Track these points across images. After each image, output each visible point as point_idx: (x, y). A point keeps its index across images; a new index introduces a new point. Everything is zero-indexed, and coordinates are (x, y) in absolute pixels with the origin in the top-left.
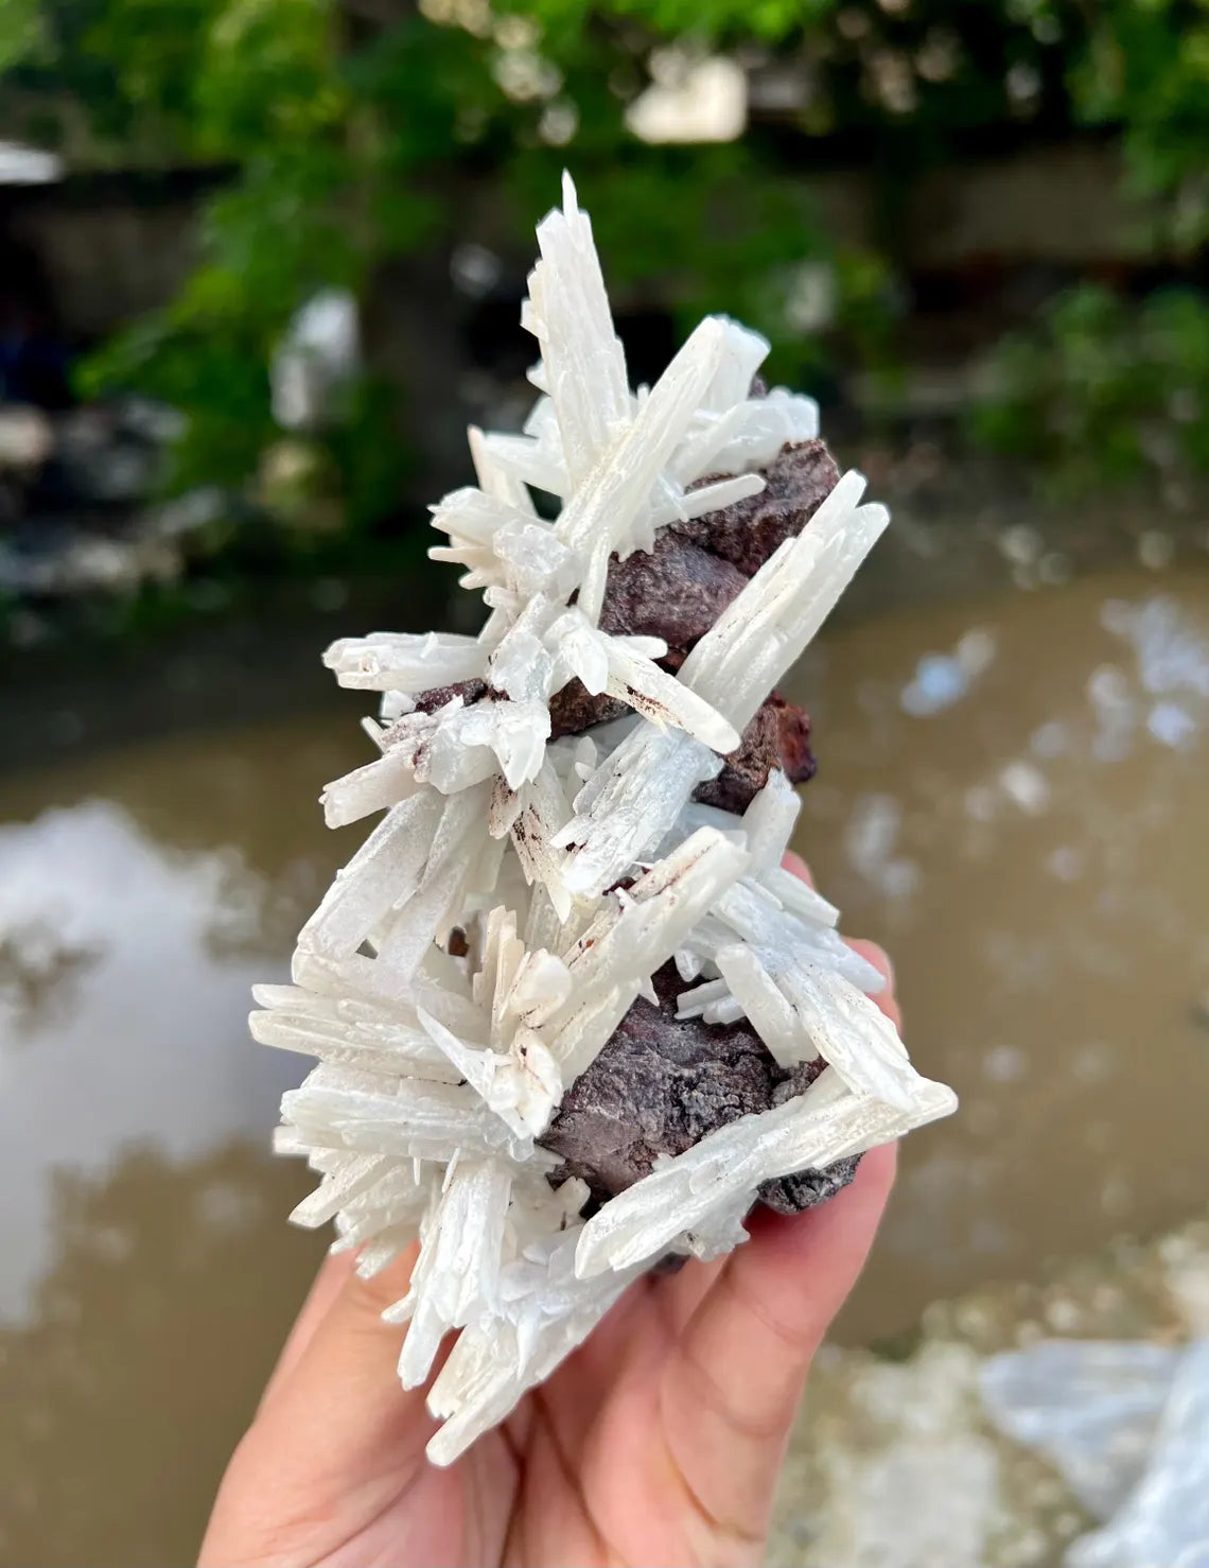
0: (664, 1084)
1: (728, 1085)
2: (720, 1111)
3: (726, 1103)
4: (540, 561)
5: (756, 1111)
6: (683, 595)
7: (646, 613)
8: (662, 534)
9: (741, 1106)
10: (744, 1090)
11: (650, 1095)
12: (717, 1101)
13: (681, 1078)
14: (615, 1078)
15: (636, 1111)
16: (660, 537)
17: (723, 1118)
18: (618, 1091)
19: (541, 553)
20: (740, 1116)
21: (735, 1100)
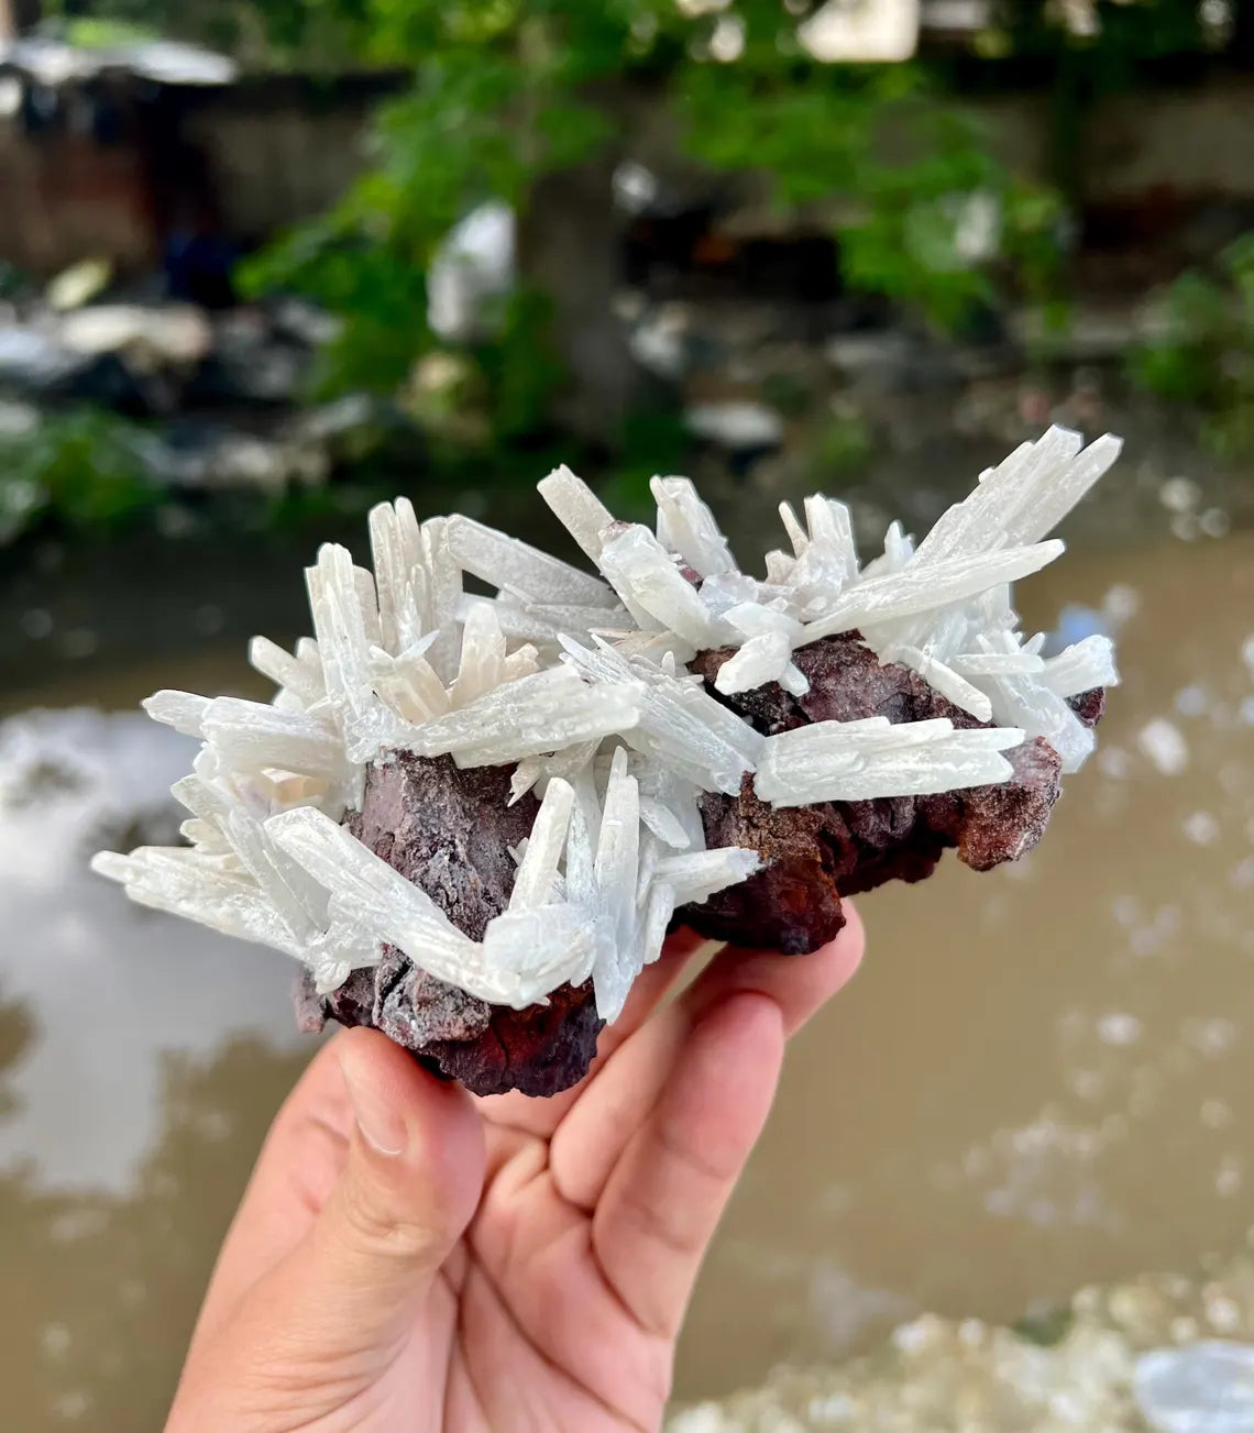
0: (445, 832)
1: (464, 889)
2: (439, 885)
3: (447, 888)
4: (819, 572)
5: (451, 918)
6: (862, 708)
7: (831, 687)
8: (902, 667)
9: (450, 905)
10: (465, 905)
11: (432, 821)
12: (446, 879)
13: (455, 847)
14: (435, 790)
15: (415, 810)
16: (897, 666)
17: (434, 890)
18: (425, 793)
19: (826, 570)
20: (441, 906)
21: (453, 896)
